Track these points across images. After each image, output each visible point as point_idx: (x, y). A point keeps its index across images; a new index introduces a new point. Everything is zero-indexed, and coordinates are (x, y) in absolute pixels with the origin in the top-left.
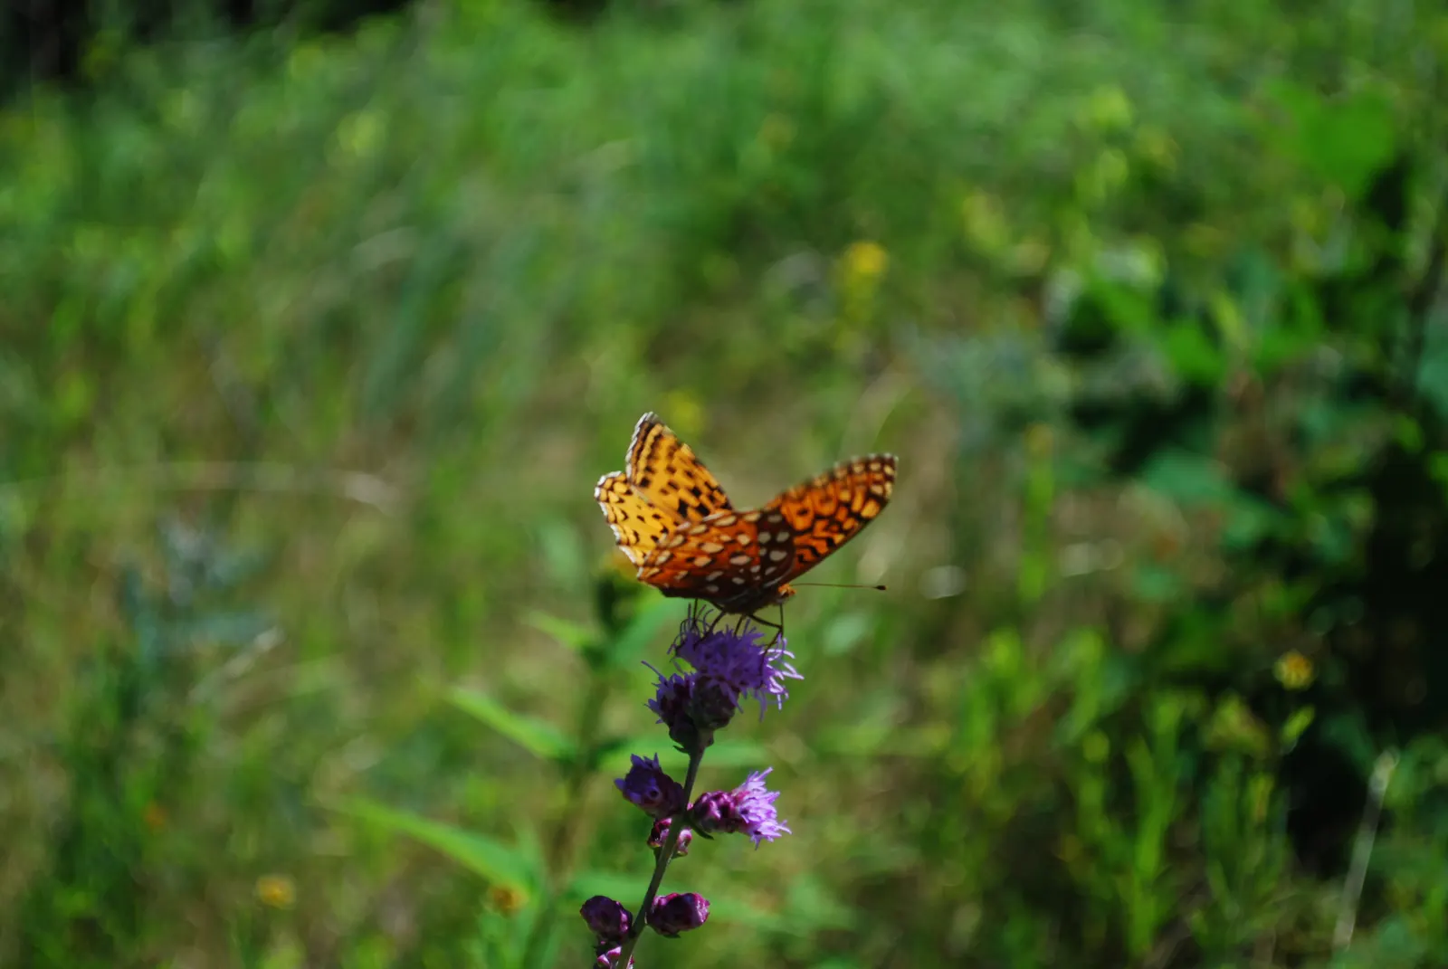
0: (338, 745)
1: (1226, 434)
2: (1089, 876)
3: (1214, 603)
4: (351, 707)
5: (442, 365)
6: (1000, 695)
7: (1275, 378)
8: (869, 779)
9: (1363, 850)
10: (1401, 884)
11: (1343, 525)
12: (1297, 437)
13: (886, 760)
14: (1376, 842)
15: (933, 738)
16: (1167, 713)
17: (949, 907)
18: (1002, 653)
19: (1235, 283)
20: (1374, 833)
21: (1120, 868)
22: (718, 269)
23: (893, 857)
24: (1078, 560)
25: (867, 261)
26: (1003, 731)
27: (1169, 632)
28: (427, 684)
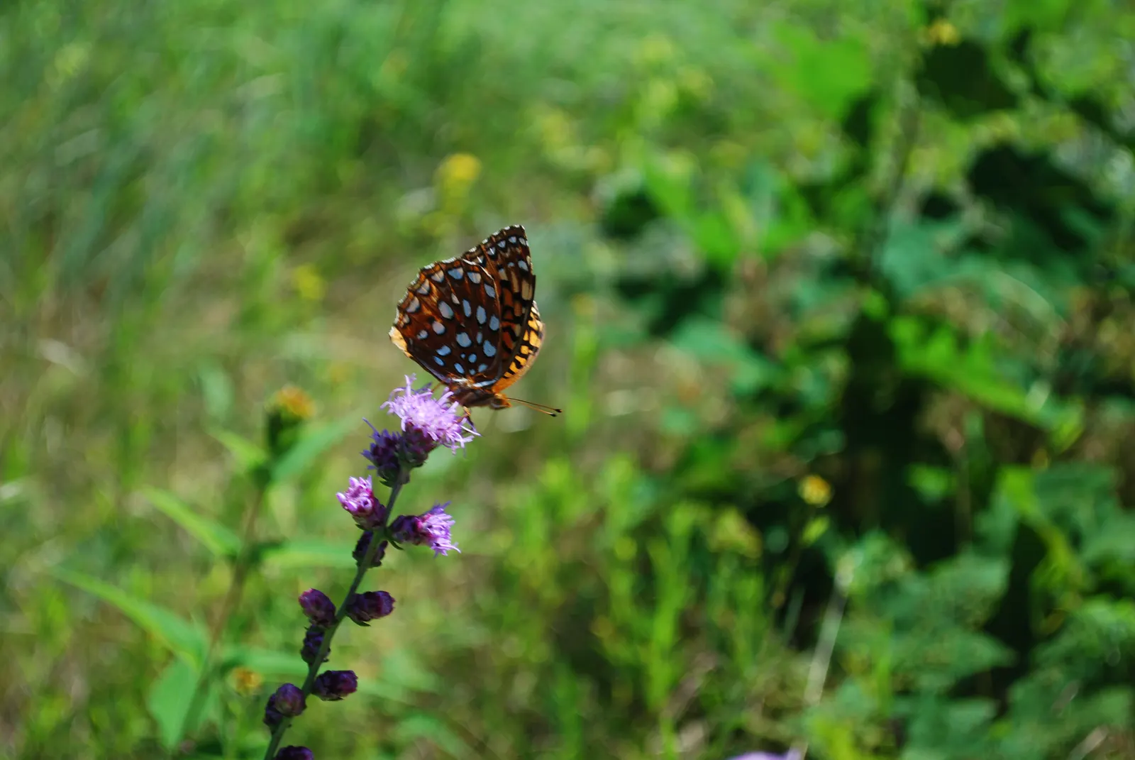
0: (34, 544)
1: (736, 304)
2: (618, 651)
3: (723, 435)
4: (42, 516)
5: (126, 245)
6: (552, 506)
7: (776, 263)
8: (452, 572)
9: (831, 628)
10: (858, 655)
11: (825, 377)
12: (791, 308)
13: (466, 559)
14: (843, 621)
15: (499, 542)
16: (682, 519)
17: (510, 672)
18: (555, 475)
19: (746, 188)
20: (840, 617)
21: (645, 641)
22: (348, 172)
23: (471, 635)
24: (619, 403)
25: (461, 169)
26: (555, 535)
27: (686, 461)
28: (105, 498)
